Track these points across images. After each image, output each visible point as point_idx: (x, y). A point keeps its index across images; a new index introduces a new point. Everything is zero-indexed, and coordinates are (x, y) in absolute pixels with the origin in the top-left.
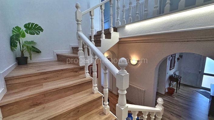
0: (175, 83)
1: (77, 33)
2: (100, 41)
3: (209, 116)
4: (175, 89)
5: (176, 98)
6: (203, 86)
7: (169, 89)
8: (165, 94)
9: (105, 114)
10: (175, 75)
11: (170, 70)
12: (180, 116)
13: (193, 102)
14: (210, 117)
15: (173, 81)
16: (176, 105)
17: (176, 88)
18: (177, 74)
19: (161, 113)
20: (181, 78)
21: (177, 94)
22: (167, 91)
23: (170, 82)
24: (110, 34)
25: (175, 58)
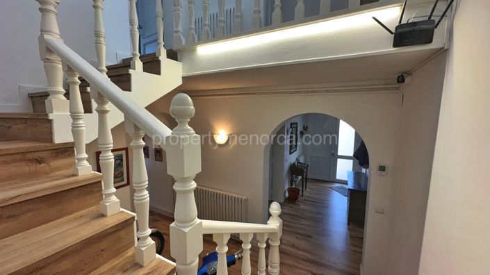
0: (300, 177)
1: (41, 39)
2: (129, 76)
3: (349, 224)
4: (299, 190)
5: (302, 206)
6: (338, 177)
7: (290, 190)
8: (285, 202)
9: (141, 267)
10: (298, 162)
11: (291, 153)
12: (311, 237)
13: (325, 207)
14: (350, 227)
15: (297, 175)
16: (303, 218)
17: (301, 189)
18: (302, 160)
19: (279, 234)
20: (309, 168)
21: (303, 198)
22: (287, 195)
23: (292, 176)
24: (158, 62)
25: (297, 131)
